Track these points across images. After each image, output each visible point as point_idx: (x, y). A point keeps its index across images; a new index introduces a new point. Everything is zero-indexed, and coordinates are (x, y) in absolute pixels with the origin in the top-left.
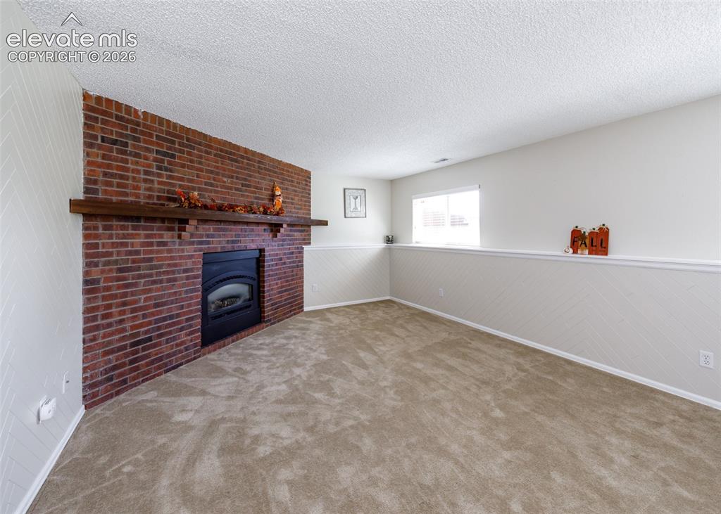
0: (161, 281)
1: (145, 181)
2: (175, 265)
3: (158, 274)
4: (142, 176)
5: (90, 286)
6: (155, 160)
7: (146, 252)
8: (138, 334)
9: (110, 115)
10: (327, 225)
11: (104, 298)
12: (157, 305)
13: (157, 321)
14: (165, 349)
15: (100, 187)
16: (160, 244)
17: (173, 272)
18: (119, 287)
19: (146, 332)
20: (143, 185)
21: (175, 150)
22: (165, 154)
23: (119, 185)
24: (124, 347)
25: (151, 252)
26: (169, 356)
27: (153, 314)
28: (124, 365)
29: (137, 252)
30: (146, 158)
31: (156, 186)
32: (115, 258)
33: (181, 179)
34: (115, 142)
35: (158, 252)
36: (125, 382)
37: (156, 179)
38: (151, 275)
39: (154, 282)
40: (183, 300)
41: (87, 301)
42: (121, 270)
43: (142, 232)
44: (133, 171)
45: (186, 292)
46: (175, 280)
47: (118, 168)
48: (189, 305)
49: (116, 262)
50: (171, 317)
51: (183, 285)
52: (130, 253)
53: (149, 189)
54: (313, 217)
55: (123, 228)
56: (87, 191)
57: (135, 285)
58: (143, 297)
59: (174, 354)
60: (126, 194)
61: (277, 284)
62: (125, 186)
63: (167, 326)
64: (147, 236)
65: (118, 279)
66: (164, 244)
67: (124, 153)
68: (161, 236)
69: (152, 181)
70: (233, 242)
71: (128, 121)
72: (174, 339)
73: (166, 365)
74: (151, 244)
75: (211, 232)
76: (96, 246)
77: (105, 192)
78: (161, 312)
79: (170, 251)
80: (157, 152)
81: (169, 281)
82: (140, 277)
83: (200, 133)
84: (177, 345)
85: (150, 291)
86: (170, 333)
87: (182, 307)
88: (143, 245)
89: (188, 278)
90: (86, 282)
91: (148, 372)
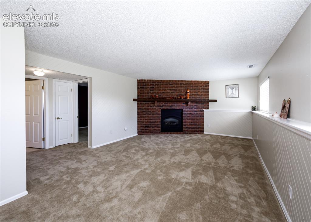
0: (151, 115)
1: (148, 94)
2: (154, 112)
3: (150, 113)
4: (147, 93)
5: (138, 114)
6: (150, 89)
7: (148, 108)
8: (146, 124)
9: (141, 82)
10: (217, 101)
11: (140, 116)
12: (150, 120)
13: (150, 123)
14: (152, 129)
15: (140, 96)
16: (150, 107)
17: (153, 113)
18: (143, 115)
19: (148, 124)
20: (147, 95)
21: (154, 86)
22: (152, 87)
23: (143, 95)
24: (144, 126)
25: (149, 108)
26: (153, 131)
27: (149, 121)
28: (144, 129)
29: (146, 108)
30: (148, 89)
31: (150, 94)
32: (142, 109)
33: (155, 92)
34: (142, 87)
35: (150, 108)
36: (144, 133)
37: (150, 93)
38: (149, 113)
39: (149, 115)
40: (156, 120)
41: (138, 116)
42: (143, 111)
43: (147, 104)
44: (145, 92)
45: (157, 118)
46: (154, 115)
47: (143, 92)
48: (157, 121)
49: (142, 110)
50: (153, 123)
51: (156, 116)
52: (144, 108)
53: (148, 95)
54: (210, 98)
55: (144, 103)
56: (138, 97)
57: (146, 115)
58: (147, 117)
59: (154, 131)
60: (144, 97)
61: (189, 121)
62: (144, 95)
63: (152, 124)
64: (148, 105)
65: (143, 113)
66: (152, 107)
67: (144, 89)
68: (151, 105)
69: (149, 94)
70: (171, 107)
71: (144, 83)
72: (154, 128)
73: (152, 133)
74: (149, 107)
75: (164, 104)
76: (139, 107)
77: (141, 97)
78: (151, 121)
79: (153, 108)
80: (150, 87)
81: (153, 115)
82: (147, 113)
83: (160, 80)
84: (155, 129)
85: (148, 116)
86: (153, 126)
87: (156, 121)
88: (147, 107)
89: (157, 115)
90: (138, 113)
91: (148, 133)
